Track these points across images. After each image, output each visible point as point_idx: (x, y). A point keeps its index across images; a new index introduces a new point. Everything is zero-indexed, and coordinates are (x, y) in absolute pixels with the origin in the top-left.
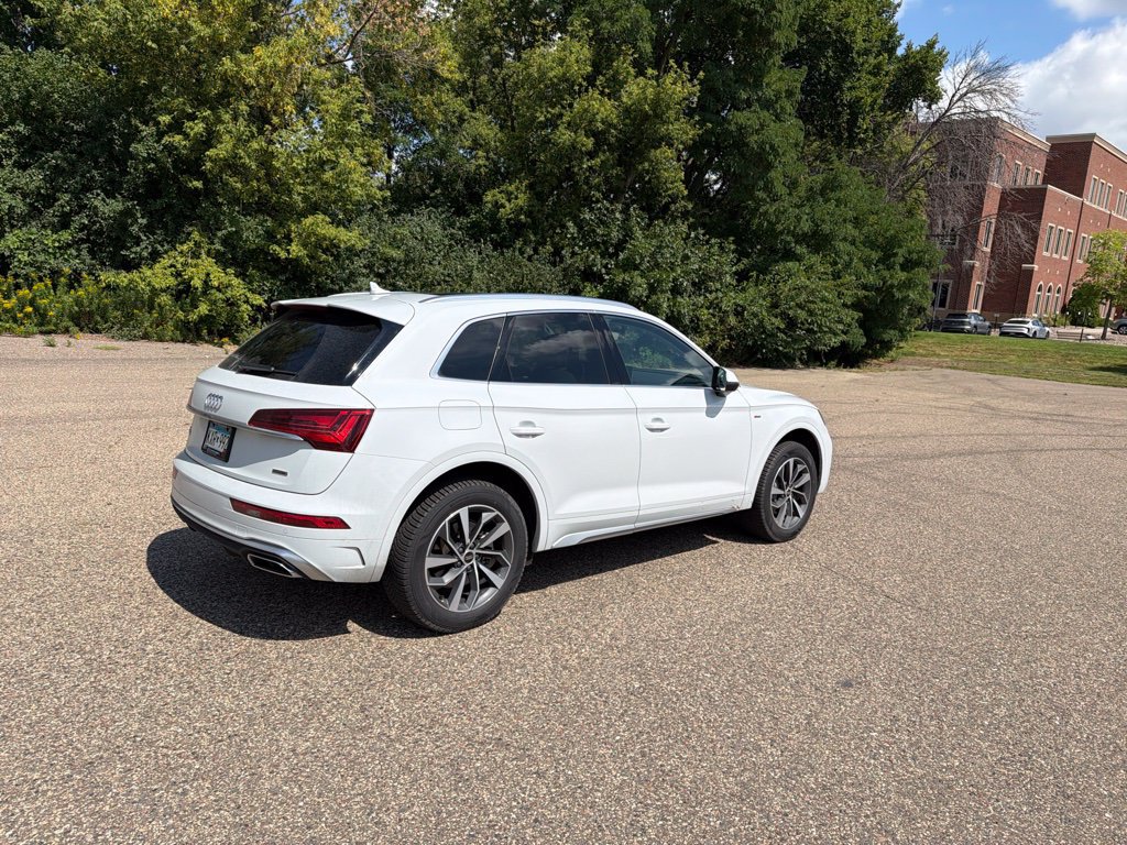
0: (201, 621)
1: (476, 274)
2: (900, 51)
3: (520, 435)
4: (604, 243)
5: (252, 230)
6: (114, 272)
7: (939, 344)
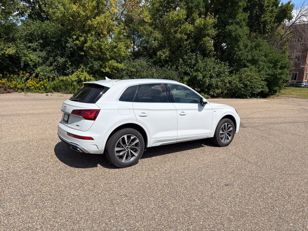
0: (62, 163)
1: (154, 74)
2: (280, 5)
3: (141, 116)
4: (190, 64)
5: (96, 65)
6: (63, 76)
7: (293, 91)
